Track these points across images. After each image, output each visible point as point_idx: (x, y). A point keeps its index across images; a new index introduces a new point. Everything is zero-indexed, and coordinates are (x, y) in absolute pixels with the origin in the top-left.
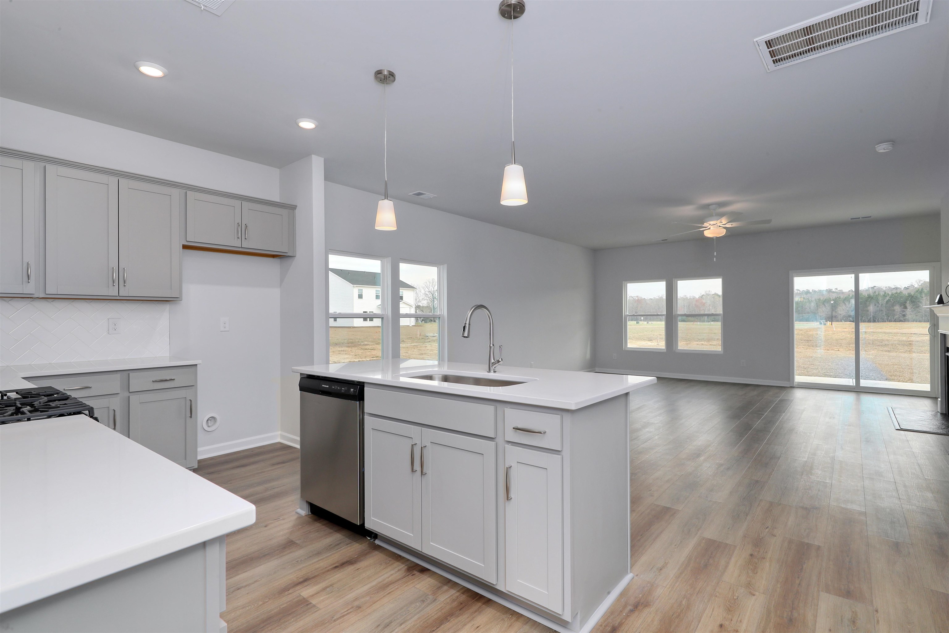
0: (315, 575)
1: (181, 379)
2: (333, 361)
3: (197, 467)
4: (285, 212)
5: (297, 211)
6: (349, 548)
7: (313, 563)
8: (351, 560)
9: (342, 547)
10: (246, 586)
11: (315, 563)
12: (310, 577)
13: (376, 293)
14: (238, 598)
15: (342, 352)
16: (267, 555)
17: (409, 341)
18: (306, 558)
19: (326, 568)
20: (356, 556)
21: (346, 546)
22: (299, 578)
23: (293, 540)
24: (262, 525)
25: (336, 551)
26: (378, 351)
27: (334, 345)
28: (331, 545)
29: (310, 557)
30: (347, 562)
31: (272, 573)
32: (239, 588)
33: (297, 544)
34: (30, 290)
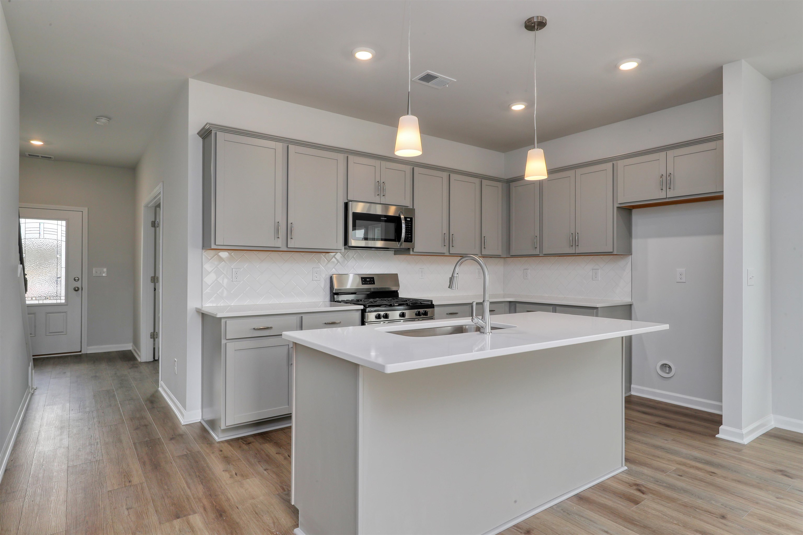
4: (718, 144)
34: (537, 252)
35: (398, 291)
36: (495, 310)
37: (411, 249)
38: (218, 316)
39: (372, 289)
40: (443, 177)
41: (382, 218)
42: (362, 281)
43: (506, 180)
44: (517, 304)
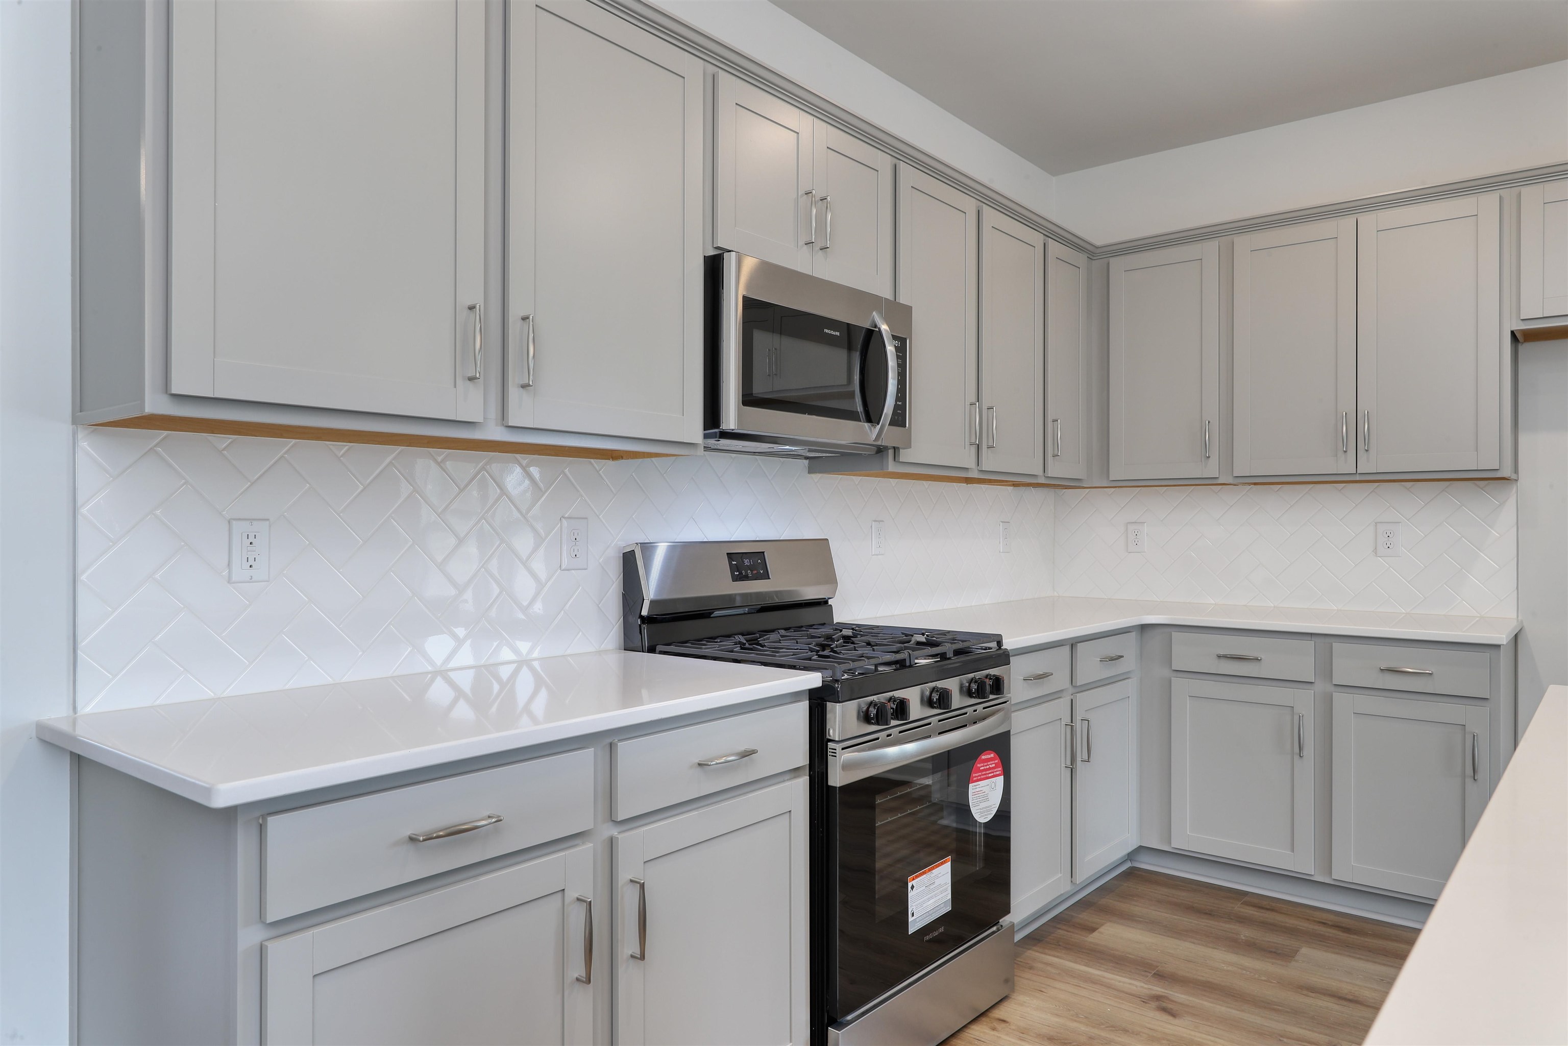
34: (1211, 469)
35: (830, 602)
36: (1122, 657)
37: (891, 452)
38: (220, 801)
39: (738, 598)
40: (967, 214)
41: (826, 331)
42: (733, 568)
43: (1097, 248)
44: (1176, 635)
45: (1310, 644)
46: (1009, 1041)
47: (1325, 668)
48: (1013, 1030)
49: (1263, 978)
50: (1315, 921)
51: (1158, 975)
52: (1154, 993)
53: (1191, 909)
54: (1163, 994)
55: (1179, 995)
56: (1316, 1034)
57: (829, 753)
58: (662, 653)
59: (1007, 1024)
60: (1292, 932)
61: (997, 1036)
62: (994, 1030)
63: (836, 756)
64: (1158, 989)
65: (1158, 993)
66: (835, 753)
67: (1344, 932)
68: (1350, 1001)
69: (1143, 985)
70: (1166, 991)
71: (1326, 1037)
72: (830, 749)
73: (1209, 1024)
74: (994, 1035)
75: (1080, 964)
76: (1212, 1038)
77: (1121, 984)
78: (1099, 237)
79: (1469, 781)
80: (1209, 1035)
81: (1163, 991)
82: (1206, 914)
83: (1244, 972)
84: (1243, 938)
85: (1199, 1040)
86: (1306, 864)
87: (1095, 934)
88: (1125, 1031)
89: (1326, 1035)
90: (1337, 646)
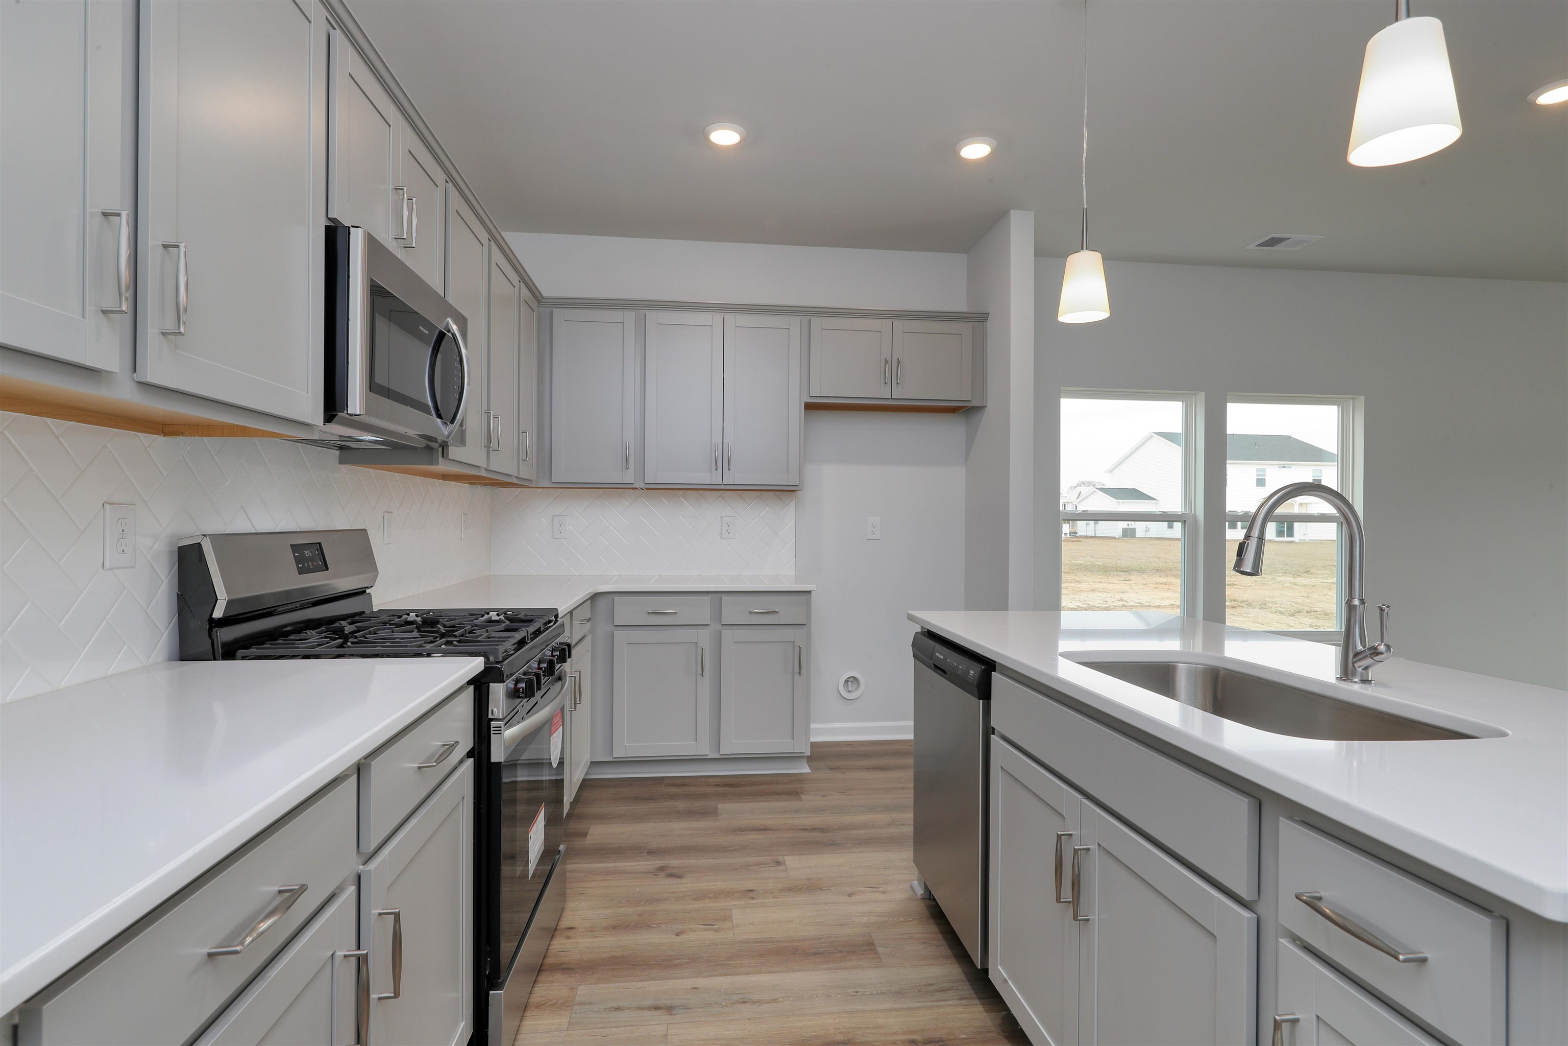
0: (867, 1039)
1: (788, 612)
2: (1138, 601)
3: (809, 755)
4: (966, 328)
5: (989, 323)
6: (960, 1009)
7: (878, 1011)
8: (949, 1040)
9: (948, 1000)
10: (758, 1002)
11: (883, 1010)
12: (858, 1041)
13: (1257, 475)
14: (733, 1019)
15: (1163, 586)
16: (821, 954)
17: (1323, 572)
18: (875, 993)
19: (895, 1033)
20: (963, 1036)
21: (958, 1002)
22: (839, 1031)
23: (875, 942)
24: (846, 889)
25: (933, 1004)
26: (1239, 589)
27: (1154, 571)
28: (932, 985)
29: (882, 993)
30: (938, 1041)
31: (806, 997)
32: (746, 1000)
33: (877, 953)
34: (629, 477)
37: (440, 449)
40: (484, 246)
41: (421, 327)
42: (298, 560)
43: (543, 298)
44: (617, 599)
45: (708, 598)
46: (586, 942)
47: (717, 614)
48: (583, 932)
49: (711, 832)
50: (712, 785)
51: (650, 852)
52: (657, 866)
53: (638, 799)
54: (663, 865)
55: (673, 862)
56: (763, 858)
57: (492, 732)
58: (244, 658)
59: (576, 930)
60: (703, 796)
61: (575, 942)
62: (569, 938)
63: (501, 734)
64: (658, 863)
65: (660, 865)
66: (501, 730)
67: (732, 787)
68: (764, 830)
69: (645, 863)
70: (663, 862)
71: (769, 857)
72: (493, 727)
73: (704, 875)
74: (572, 942)
75: (594, 863)
76: (712, 883)
77: (632, 867)
78: (547, 290)
79: (797, 675)
80: (708, 882)
81: (662, 862)
82: (649, 799)
83: (698, 832)
84: (682, 809)
85: (705, 888)
86: (704, 749)
87: (588, 837)
88: (659, 900)
89: (767, 856)
90: (725, 598)
